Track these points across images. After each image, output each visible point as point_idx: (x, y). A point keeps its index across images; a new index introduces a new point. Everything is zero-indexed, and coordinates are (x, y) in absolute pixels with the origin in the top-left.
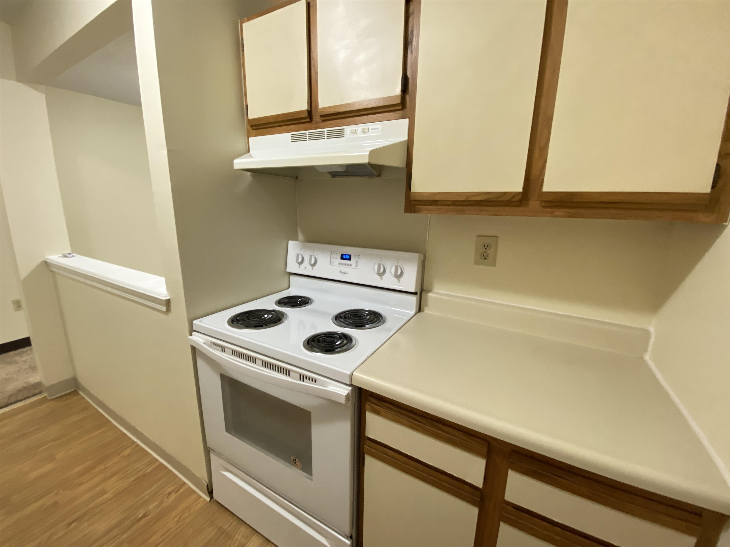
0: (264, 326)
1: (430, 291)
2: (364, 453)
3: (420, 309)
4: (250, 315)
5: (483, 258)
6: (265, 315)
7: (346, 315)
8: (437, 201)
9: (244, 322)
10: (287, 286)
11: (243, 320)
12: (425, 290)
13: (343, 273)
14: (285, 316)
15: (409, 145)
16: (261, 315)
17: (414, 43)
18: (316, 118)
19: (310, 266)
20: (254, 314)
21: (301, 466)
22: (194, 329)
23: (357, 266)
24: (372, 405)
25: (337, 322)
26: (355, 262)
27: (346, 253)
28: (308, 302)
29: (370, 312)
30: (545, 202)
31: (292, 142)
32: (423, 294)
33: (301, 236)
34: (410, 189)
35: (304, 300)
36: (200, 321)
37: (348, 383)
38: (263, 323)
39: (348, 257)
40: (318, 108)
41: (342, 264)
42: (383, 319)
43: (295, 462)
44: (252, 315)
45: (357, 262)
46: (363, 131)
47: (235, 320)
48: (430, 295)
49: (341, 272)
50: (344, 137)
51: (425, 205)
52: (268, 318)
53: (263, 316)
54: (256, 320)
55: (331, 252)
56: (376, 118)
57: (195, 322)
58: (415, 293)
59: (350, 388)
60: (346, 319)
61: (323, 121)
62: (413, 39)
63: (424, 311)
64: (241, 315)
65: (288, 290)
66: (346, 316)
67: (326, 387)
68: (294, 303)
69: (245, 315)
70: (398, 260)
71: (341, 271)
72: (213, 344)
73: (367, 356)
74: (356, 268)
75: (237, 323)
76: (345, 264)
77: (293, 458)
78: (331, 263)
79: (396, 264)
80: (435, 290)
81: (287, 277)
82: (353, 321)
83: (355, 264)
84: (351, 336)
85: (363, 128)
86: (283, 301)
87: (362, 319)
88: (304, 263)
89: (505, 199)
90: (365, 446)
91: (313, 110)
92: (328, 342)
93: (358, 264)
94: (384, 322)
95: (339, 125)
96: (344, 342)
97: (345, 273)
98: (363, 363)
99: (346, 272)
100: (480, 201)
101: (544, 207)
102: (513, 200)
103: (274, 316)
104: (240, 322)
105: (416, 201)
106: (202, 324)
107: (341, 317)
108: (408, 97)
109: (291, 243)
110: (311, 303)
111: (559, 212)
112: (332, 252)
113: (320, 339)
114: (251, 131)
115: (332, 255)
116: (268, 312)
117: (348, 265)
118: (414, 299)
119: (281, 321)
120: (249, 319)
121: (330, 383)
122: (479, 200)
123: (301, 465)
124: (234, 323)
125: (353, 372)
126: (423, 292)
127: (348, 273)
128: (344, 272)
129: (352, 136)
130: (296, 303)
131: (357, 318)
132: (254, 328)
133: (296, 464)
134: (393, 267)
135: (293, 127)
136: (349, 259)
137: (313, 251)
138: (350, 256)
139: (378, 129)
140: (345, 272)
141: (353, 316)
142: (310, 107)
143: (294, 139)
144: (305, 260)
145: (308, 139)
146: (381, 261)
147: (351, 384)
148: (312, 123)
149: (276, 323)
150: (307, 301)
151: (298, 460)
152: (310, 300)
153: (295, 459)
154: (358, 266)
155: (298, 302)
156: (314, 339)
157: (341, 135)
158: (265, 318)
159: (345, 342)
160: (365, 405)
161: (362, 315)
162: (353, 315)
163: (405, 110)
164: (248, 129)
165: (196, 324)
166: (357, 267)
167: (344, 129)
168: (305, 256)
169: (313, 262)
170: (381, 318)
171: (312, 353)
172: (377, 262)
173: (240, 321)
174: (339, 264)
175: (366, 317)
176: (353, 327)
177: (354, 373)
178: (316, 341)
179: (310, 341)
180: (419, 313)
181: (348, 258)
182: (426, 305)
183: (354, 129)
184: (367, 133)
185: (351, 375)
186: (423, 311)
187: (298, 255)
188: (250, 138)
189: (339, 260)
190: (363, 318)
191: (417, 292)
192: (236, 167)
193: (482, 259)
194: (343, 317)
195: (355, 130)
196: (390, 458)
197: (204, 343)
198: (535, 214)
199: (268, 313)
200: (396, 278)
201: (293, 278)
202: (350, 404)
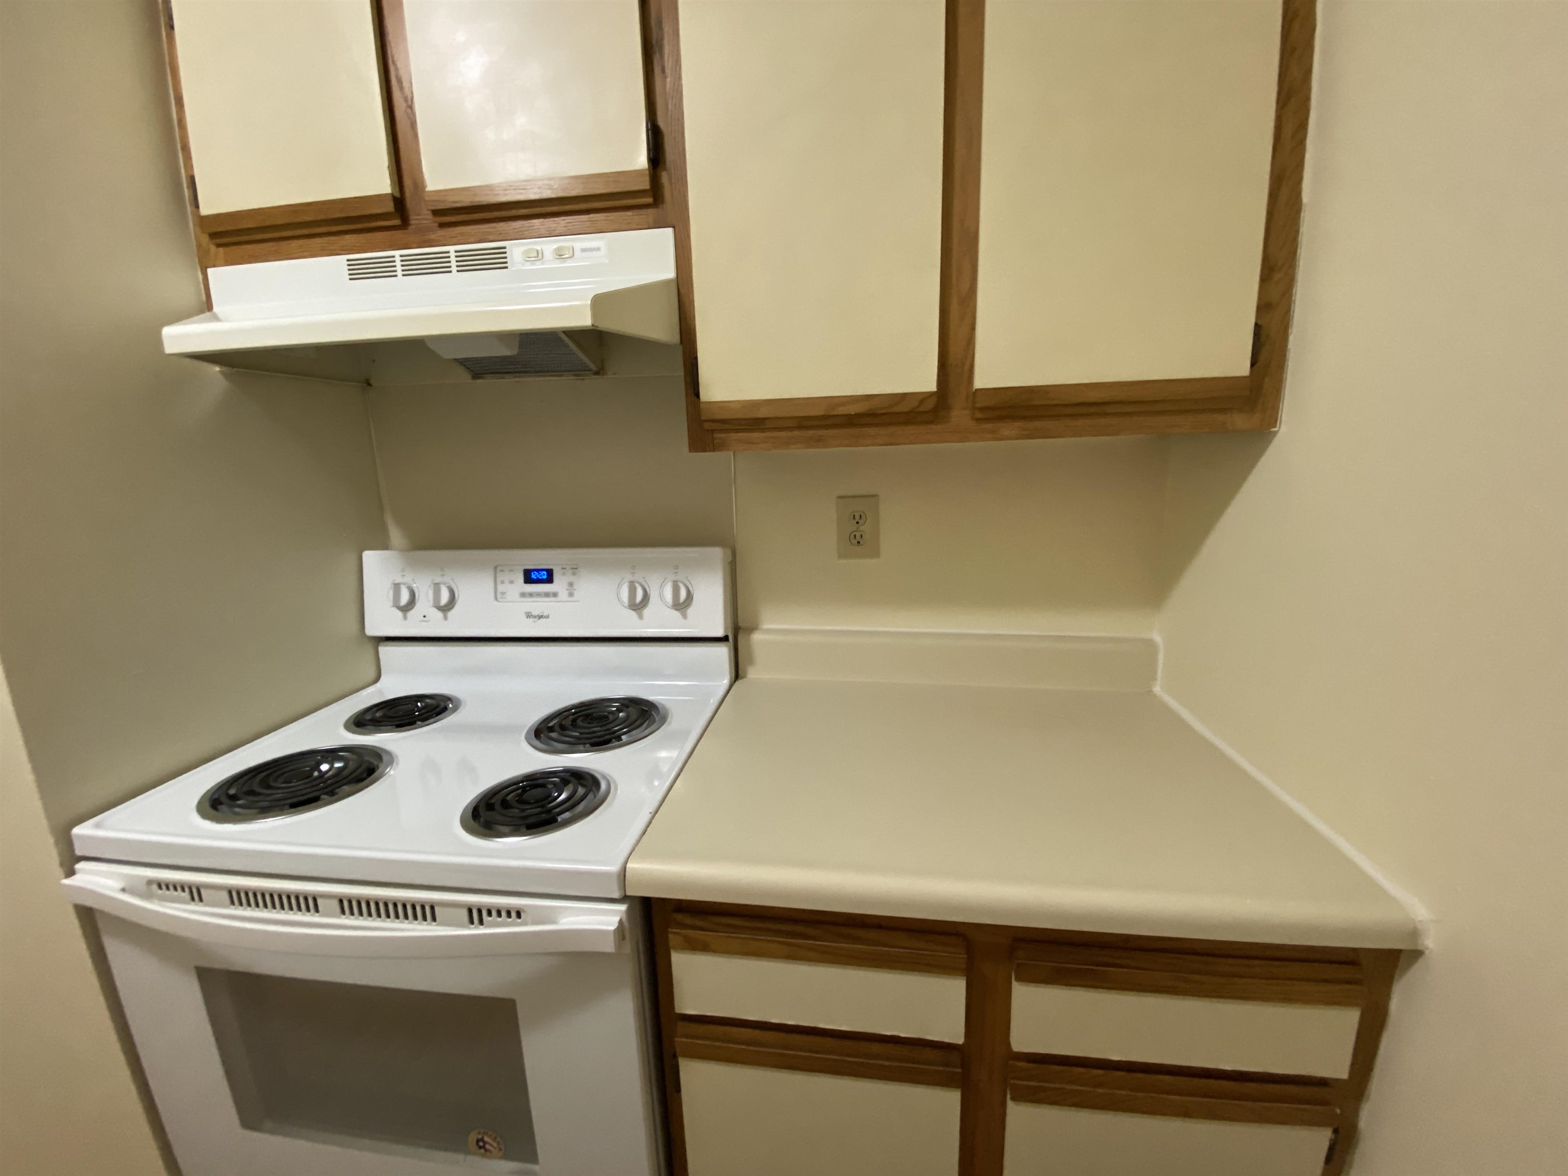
0: (323, 796)
1: (753, 629)
2: (675, 1056)
3: (737, 674)
4: (271, 774)
5: (856, 541)
6: (322, 764)
7: (564, 719)
8: (763, 420)
9: (256, 799)
10: (372, 675)
11: (252, 793)
12: (743, 629)
13: (535, 617)
14: (385, 758)
15: (682, 291)
16: (308, 769)
17: (667, 49)
18: (420, 217)
19: (437, 610)
20: (283, 771)
21: (503, 1150)
22: (78, 852)
23: (571, 595)
24: (683, 931)
25: (541, 742)
26: (566, 586)
27: (540, 565)
28: (445, 709)
29: (623, 702)
30: (982, 409)
31: (350, 279)
32: (740, 637)
33: (396, 535)
34: (697, 395)
35: (432, 705)
36: (98, 826)
37: (616, 895)
38: (319, 790)
39: (544, 575)
40: (425, 191)
41: (531, 595)
42: (660, 713)
43: (481, 1145)
44: (280, 772)
45: (571, 584)
46: (559, 255)
47: (224, 799)
48: (757, 637)
49: (529, 615)
50: (506, 268)
51: (737, 431)
52: (330, 773)
53: (317, 767)
54: (295, 786)
55: (496, 568)
56: (588, 224)
57: (77, 831)
58: (725, 639)
59: (623, 908)
60: (565, 730)
61: (442, 225)
62: (662, 39)
63: (746, 675)
64: (241, 781)
65: (378, 685)
66: (563, 723)
67: (554, 922)
68: (401, 716)
69: (255, 776)
70: (677, 567)
71: (529, 613)
72: (155, 887)
73: (651, 813)
74: (571, 599)
75: (231, 806)
76: (539, 595)
77: (473, 1137)
78: (499, 596)
79: (674, 578)
80: (766, 626)
81: (369, 649)
82: (582, 734)
83: (567, 590)
84: (591, 772)
85: (555, 246)
86: (368, 717)
87: (607, 724)
88: (415, 608)
89: (904, 408)
90: (677, 1039)
91: (408, 194)
92: (532, 801)
93: (575, 590)
94: (664, 720)
95: (491, 237)
96: (577, 794)
97: (540, 617)
98: (644, 833)
99: (543, 612)
100: (859, 415)
101: (978, 420)
102: (921, 409)
103: (351, 763)
104: (240, 802)
105: (714, 421)
106: (101, 833)
107: (551, 729)
108: (664, 178)
109: (370, 558)
110: (455, 709)
111: (1007, 429)
112: (499, 569)
113: (509, 798)
114: (213, 248)
115: (498, 575)
116: (330, 754)
117: (547, 595)
118: (722, 652)
119: (376, 774)
120: (269, 787)
121: (567, 908)
122: (853, 413)
123: (503, 1147)
124: (223, 808)
125: (626, 862)
126: (739, 633)
127: (550, 617)
128: (538, 616)
129: (529, 267)
130: (412, 716)
131: (593, 723)
132: (293, 810)
133: (486, 1150)
134: (666, 584)
135: (349, 239)
136: (550, 580)
137: (442, 569)
138: (550, 573)
139: (598, 249)
140: (541, 615)
141: (582, 721)
142: (397, 189)
143: (357, 273)
144: (418, 599)
145: (399, 273)
146: (633, 573)
147: (623, 895)
148: (407, 231)
149: (363, 780)
150: (442, 705)
151: (490, 1136)
152: (448, 702)
153: (480, 1137)
154: (576, 593)
155: (417, 713)
156: (493, 801)
157: (498, 261)
158: (322, 774)
159: (581, 791)
160: (668, 936)
161: (606, 712)
162: (581, 718)
163: (661, 206)
164: (199, 246)
165: (82, 837)
166: (573, 596)
167: (505, 248)
168: (418, 588)
169: (445, 598)
170: (655, 712)
171: (493, 841)
172: (623, 579)
173: (239, 799)
174: (523, 595)
175: (617, 715)
176: (585, 747)
177: (629, 865)
178: (498, 807)
179: (481, 810)
180: (737, 683)
181: (545, 577)
182: (751, 661)
183: (534, 249)
184: (569, 260)
185: (623, 873)
186: (744, 677)
187: (397, 587)
188: (210, 271)
189: (519, 585)
190: (609, 721)
191: (729, 635)
192: (170, 348)
193: (853, 545)
194: (557, 728)
195: (537, 251)
196: (744, 1047)
197: (123, 890)
198: (962, 436)
199: (330, 759)
200: (676, 610)
201: (387, 652)
202: (628, 948)
